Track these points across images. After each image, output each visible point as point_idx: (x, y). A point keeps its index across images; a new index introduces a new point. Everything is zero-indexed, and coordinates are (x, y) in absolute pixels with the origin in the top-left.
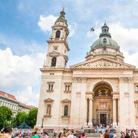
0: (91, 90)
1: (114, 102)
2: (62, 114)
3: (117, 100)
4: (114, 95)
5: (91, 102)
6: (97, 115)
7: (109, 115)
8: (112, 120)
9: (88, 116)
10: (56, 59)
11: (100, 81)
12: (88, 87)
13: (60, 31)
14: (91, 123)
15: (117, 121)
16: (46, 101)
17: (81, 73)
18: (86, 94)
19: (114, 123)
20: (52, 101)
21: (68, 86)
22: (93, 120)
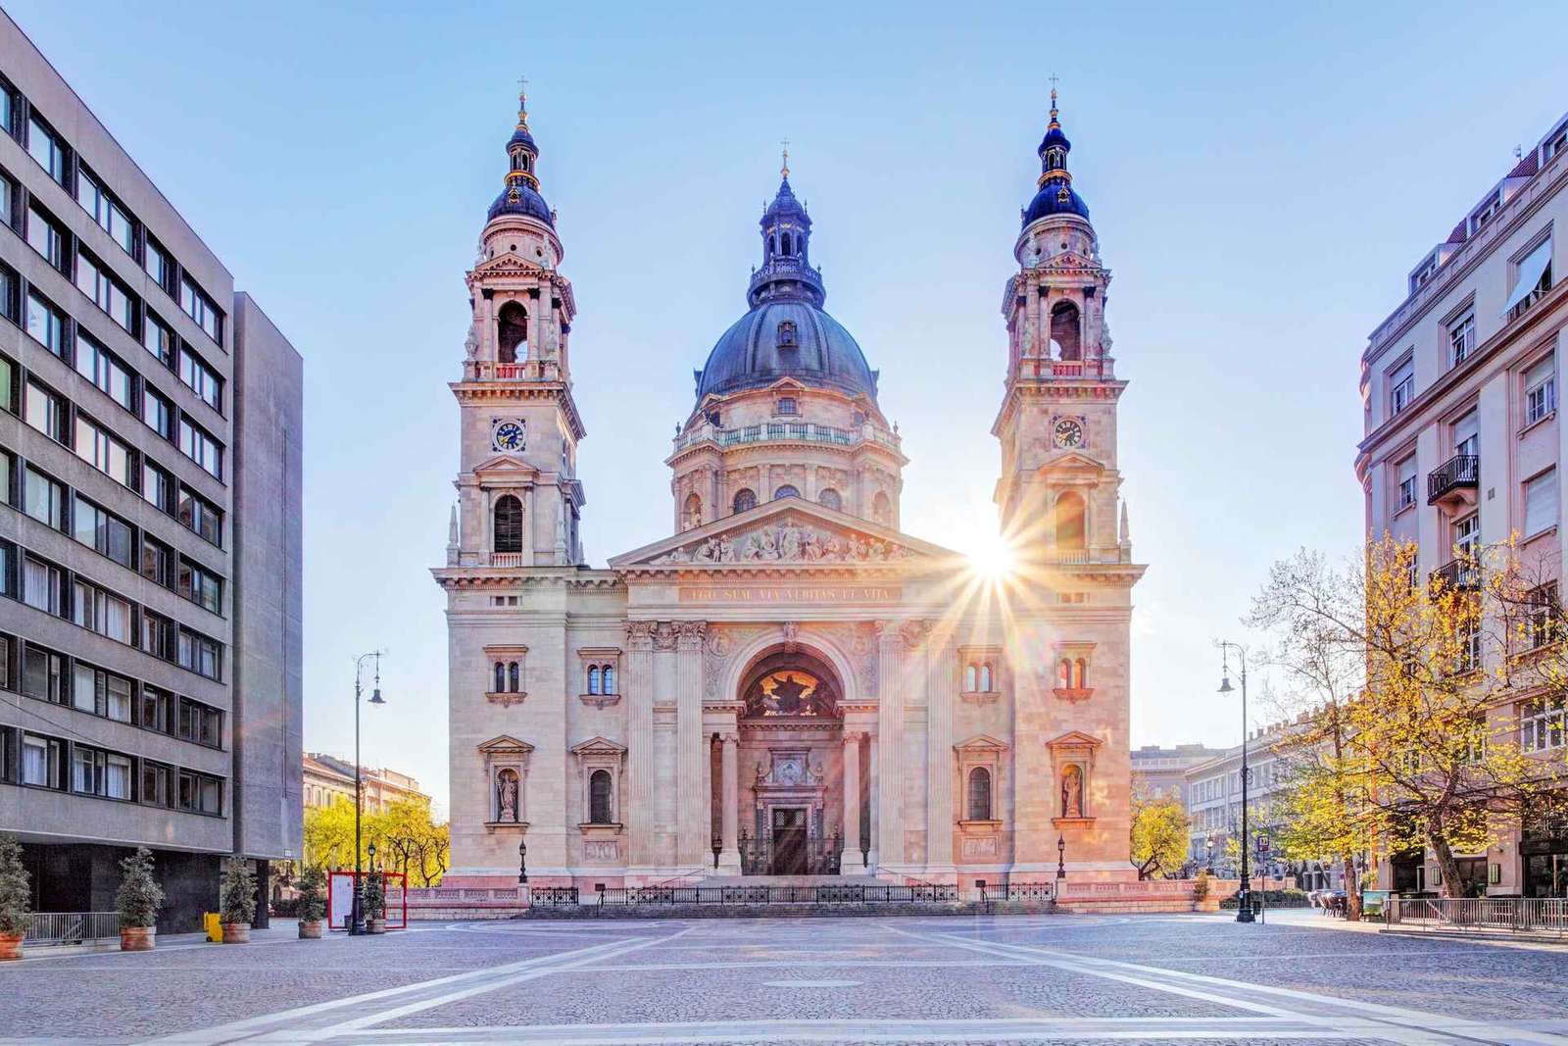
0: (729, 690)
1: (852, 750)
2: (584, 814)
3: (865, 742)
4: (849, 718)
5: (730, 751)
6: (759, 815)
7: (820, 814)
8: (839, 840)
9: (717, 822)
10: (517, 504)
11: (775, 638)
12: (712, 674)
13: (520, 311)
14: (731, 857)
15: (865, 843)
16: (489, 750)
17: (672, 594)
18: (706, 709)
19: (851, 856)
20: (524, 750)
21: (602, 664)
22: (743, 840)
